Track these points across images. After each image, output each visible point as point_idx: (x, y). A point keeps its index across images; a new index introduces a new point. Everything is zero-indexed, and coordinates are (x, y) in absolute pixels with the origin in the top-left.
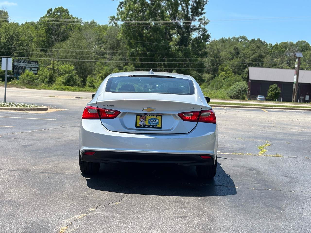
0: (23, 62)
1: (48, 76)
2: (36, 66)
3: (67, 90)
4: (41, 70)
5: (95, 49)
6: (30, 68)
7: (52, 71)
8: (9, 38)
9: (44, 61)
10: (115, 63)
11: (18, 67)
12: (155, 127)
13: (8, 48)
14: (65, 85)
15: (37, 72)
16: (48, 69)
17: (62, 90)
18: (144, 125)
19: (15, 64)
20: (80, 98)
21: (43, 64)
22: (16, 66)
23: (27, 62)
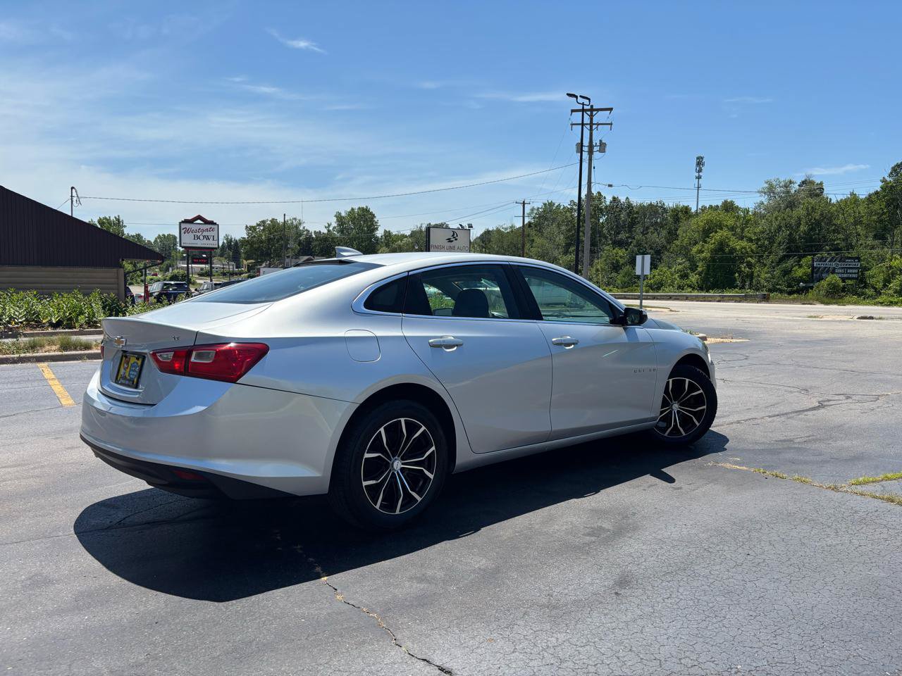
0: (829, 261)
2: (855, 265)
6: (843, 270)
8: (813, 224)
11: (820, 269)
12: (131, 383)
19: (815, 265)
20: (871, 318)
22: (817, 267)
23: (839, 260)
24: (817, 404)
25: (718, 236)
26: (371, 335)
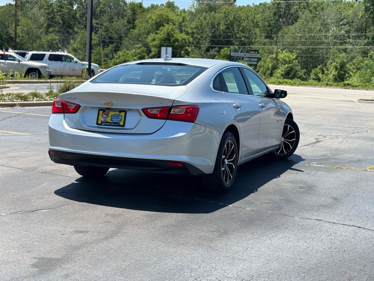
0: (241, 52)
1: (270, 68)
2: (256, 55)
3: (284, 84)
4: (262, 61)
5: (333, 32)
6: (248, 59)
7: (275, 62)
8: (228, 24)
9: (268, 50)
10: (359, 49)
11: (235, 58)
12: (117, 124)
13: (227, 35)
14: (283, 78)
15: (257, 64)
16: (271, 58)
17: (278, 84)
18: (105, 122)
21: (266, 53)
22: (232, 56)
23: (246, 51)
24: (315, 141)
25: (166, 28)
26: (219, 102)
